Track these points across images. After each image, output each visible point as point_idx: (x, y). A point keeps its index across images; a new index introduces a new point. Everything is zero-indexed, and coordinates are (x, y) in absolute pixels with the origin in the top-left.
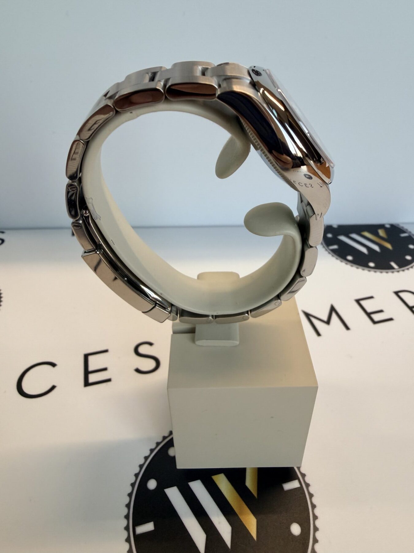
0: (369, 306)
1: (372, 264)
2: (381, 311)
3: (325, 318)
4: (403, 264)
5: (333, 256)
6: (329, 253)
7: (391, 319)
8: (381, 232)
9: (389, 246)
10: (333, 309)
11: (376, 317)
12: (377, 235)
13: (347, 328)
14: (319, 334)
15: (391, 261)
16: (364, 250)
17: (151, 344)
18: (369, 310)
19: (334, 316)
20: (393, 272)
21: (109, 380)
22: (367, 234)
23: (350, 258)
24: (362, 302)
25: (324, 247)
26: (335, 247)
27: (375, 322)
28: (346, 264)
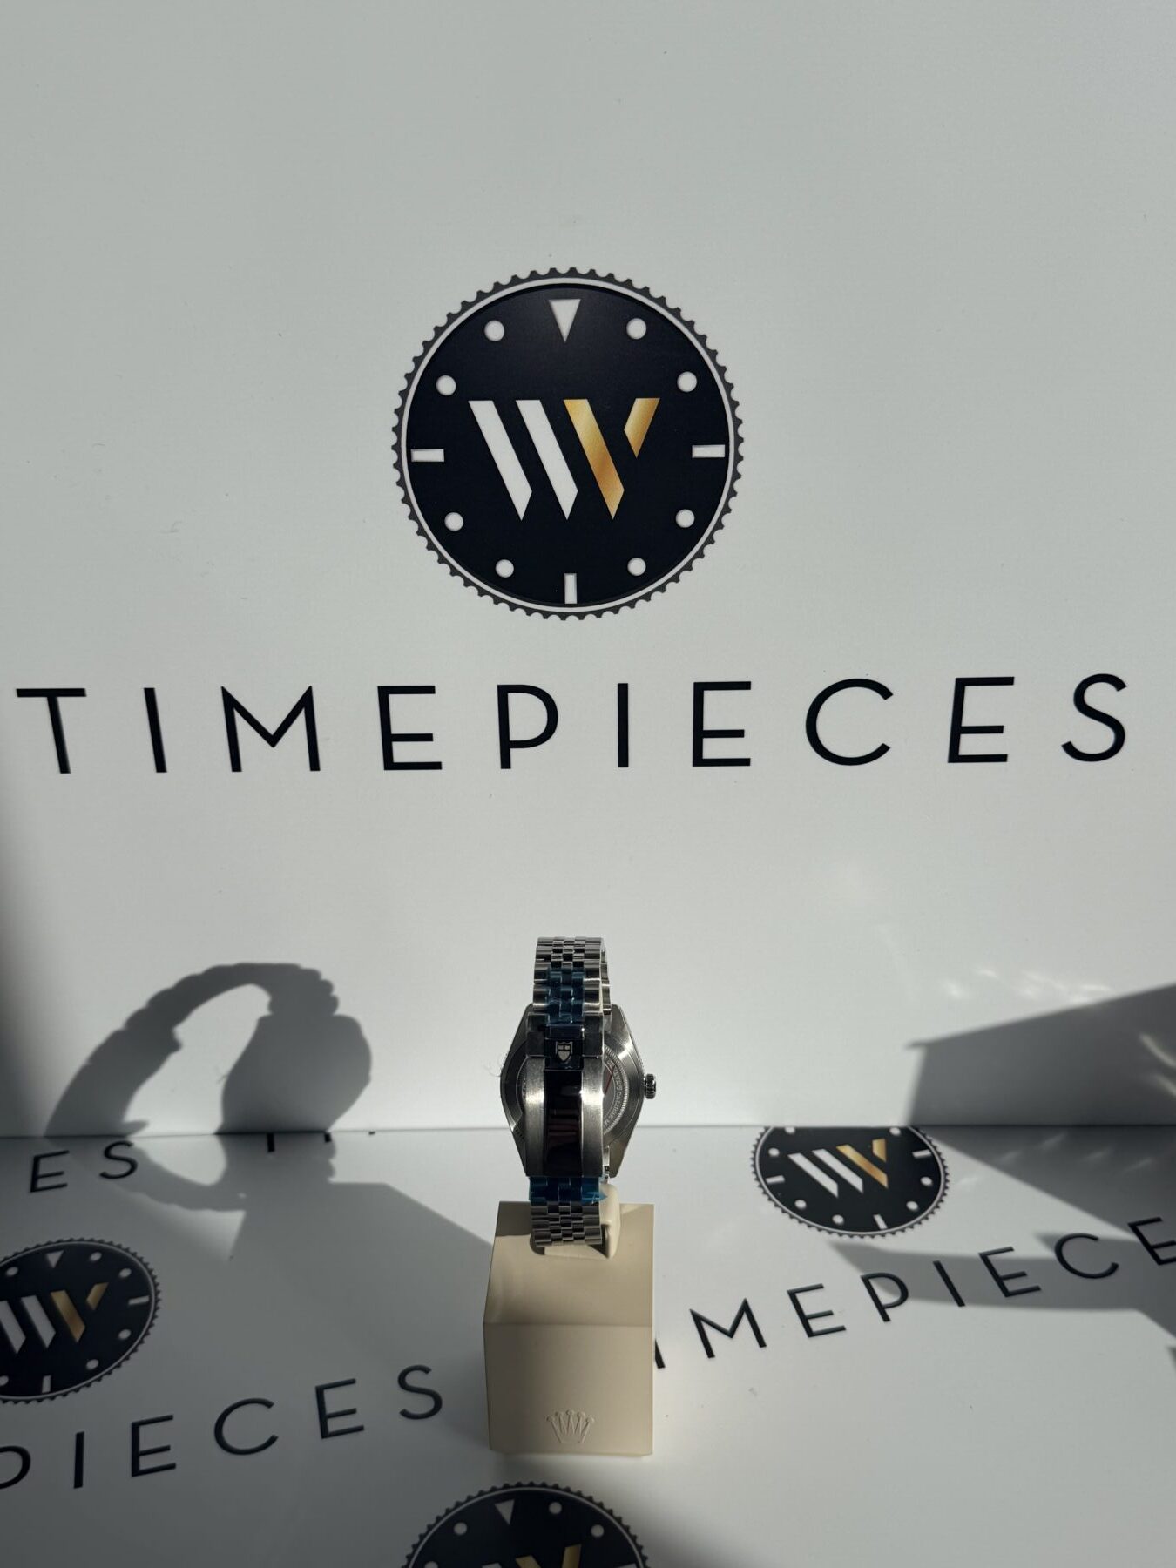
0: (809, 1303)
1: (838, 1219)
2: (830, 1313)
3: (728, 1327)
4: (899, 1219)
5: (770, 1199)
6: (765, 1193)
7: (842, 1329)
8: (878, 1148)
9: (882, 1178)
10: (745, 1309)
11: (816, 1325)
12: (867, 1152)
13: (762, 1343)
14: (710, 1354)
15: (876, 1214)
16: (832, 1187)
17: (426, 1370)
18: (807, 1312)
19: (745, 1320)
20: (873, 1236)
21: (360, 1429)
22: (848, 1151)
23: (801, 1204)
24: (800, 1297)
25: (758, 1179)
26: (780, 1179)
27: (810, 1333)
28: (792, 1217)
